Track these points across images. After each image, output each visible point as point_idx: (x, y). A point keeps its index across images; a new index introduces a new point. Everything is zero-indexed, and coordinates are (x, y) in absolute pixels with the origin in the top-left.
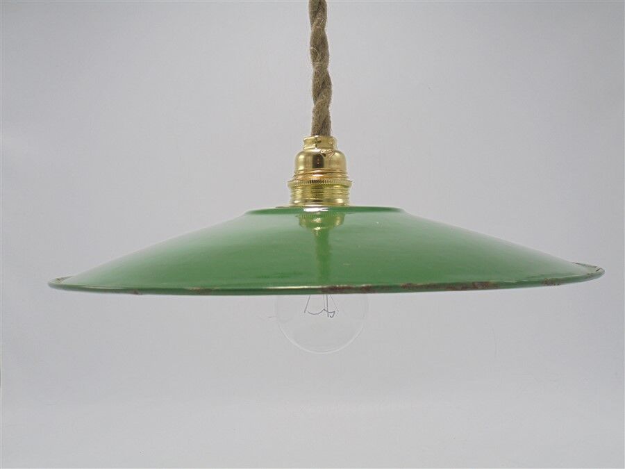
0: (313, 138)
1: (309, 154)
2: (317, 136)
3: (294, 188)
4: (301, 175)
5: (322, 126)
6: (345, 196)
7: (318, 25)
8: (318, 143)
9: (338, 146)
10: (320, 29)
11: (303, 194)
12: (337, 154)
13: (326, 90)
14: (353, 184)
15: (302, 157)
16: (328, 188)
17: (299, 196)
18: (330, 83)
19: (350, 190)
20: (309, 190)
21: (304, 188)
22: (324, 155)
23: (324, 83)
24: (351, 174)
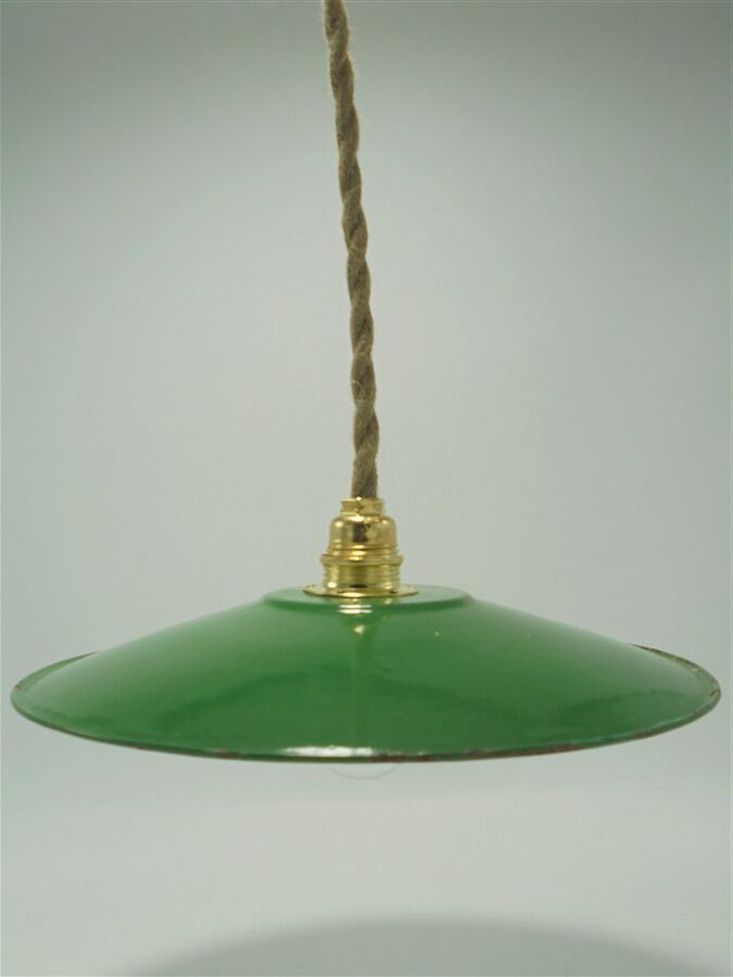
0: (353, 500)
1: (349, 522)
2: (359, 499)
3: (327, 566)
4: (338, 550)
5: (365, 485)
6: (395, 578)
7: (361, 350)
8: (360, 508)
9: (388, 511)
10: (363, 357)
11: (341, 576)
12: (385, 522)
13: (371, 437)
14: (405, 560)
15: (339, 524)
16: (372, 570)
17: (335, 577)
18: (377, 428)
19: (402, 568)
20: (348, 571)
21: (341, 568)
22: (369, 525)
23: (368, 427)
24: (403, 548)
